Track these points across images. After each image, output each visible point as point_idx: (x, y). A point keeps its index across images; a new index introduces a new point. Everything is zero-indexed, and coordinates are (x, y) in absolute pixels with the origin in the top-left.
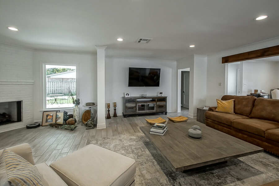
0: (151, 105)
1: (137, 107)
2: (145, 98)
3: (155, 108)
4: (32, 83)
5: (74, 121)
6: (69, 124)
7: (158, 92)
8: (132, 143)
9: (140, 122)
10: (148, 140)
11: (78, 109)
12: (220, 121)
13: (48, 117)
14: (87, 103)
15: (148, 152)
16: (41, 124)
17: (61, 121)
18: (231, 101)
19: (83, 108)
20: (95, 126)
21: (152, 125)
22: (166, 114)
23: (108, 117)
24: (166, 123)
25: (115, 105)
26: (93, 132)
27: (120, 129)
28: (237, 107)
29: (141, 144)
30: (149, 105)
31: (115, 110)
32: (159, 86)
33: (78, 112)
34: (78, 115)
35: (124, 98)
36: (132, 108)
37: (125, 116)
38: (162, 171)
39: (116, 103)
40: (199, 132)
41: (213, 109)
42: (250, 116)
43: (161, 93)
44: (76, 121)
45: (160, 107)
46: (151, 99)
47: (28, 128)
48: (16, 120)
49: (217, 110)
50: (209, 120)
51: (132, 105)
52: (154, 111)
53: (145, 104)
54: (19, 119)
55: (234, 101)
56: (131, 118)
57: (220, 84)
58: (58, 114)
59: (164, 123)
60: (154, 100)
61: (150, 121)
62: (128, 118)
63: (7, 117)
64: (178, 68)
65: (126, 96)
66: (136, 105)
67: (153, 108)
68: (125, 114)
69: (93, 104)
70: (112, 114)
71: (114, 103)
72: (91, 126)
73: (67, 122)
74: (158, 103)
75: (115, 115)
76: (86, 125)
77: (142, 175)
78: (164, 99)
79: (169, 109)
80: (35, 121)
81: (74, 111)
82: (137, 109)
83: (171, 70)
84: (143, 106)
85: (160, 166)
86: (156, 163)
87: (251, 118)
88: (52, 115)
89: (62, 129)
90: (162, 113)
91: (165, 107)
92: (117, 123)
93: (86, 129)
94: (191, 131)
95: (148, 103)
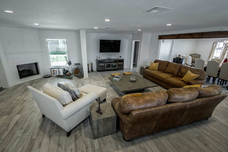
0: (114, 64)
1: (106, 65)
2: (110, 60)
3: (116, 66)
4: (41, 52)
5: (70, 74)
6: (68, 76)
7: (118, 56)
8: (103, 85)
9: (108, 74)
10: (112, 83)
11: (71, 67)
12: (149, 74)
13: (55, 72)
14: (75, 64)
15: (111, 88)
16: (51, 75)
17: (62, 74)
18: (158, 64)
19: (73, 66)
20: (83, 77)
21: (114, 76)
22: (123, 70)
23: (89, 72)
24: (121, 75)
25: (92, 65)
26: (82, 80)
27: (96, 78)
28: (160, 67)
29: (108, 85)
30: (112, 64)
31: (92, 67)
32: (119, 52)
33: (70, 69)
34: (71, 70)
35: (97, 60)
36: (102, 66)
37: (98, 71)
38: (117, 94)
39: (92, 63)
40: (135, 79)
41: (148, 67)
42: (164, 72)
43: (121, 57)
44: (71, 74)
45: (120, 65)
46: (114, 61)
47: (44, 77)
48: (36, 73)
49: (149, 68)
50: (145, 74)
51: (102, 64)
52: (116, 68)
53: (111, 64)
54: (38, 73)
55: (159, 63)
56: (102, 72)
57: (155, 53)
58: (59, 70)
59: (120, 75)
60: (116, 61)
61: (113, 75)
62: (100, 72)
63: (31, 71)
64: (133, 40)
65: (98, 59)
66: (105, 64)
67: (115, 66)
68: (98, 70)
69: (79, 64)
70: (90, 70)
71: (91, 63)
72: (80, 77)
73: (66, 74)
74: (119, 63)
75: (92, 71)
76: (77, 76)
77: (109, 95)
78: (122, 61)
79: (125, 67)
80: (47, 74)
81: (69, 68)
82: (106, 67)
83: (128, 41)
84: (109, 65)
85: (116, 92)
86: (115, 92)
87: (165, 73)
88: (56, 70)
89: (64, 78)
90: (121, 69)
91: (123, 65)
92: (94, 75)
93: (78, 78)
94: (131, 79)
95: (112, 63)
